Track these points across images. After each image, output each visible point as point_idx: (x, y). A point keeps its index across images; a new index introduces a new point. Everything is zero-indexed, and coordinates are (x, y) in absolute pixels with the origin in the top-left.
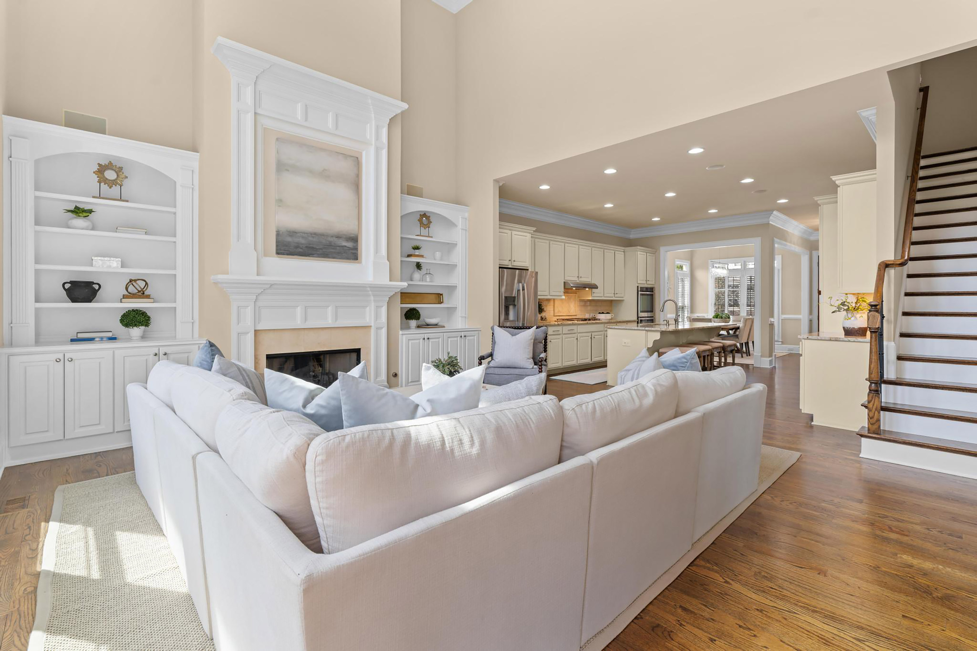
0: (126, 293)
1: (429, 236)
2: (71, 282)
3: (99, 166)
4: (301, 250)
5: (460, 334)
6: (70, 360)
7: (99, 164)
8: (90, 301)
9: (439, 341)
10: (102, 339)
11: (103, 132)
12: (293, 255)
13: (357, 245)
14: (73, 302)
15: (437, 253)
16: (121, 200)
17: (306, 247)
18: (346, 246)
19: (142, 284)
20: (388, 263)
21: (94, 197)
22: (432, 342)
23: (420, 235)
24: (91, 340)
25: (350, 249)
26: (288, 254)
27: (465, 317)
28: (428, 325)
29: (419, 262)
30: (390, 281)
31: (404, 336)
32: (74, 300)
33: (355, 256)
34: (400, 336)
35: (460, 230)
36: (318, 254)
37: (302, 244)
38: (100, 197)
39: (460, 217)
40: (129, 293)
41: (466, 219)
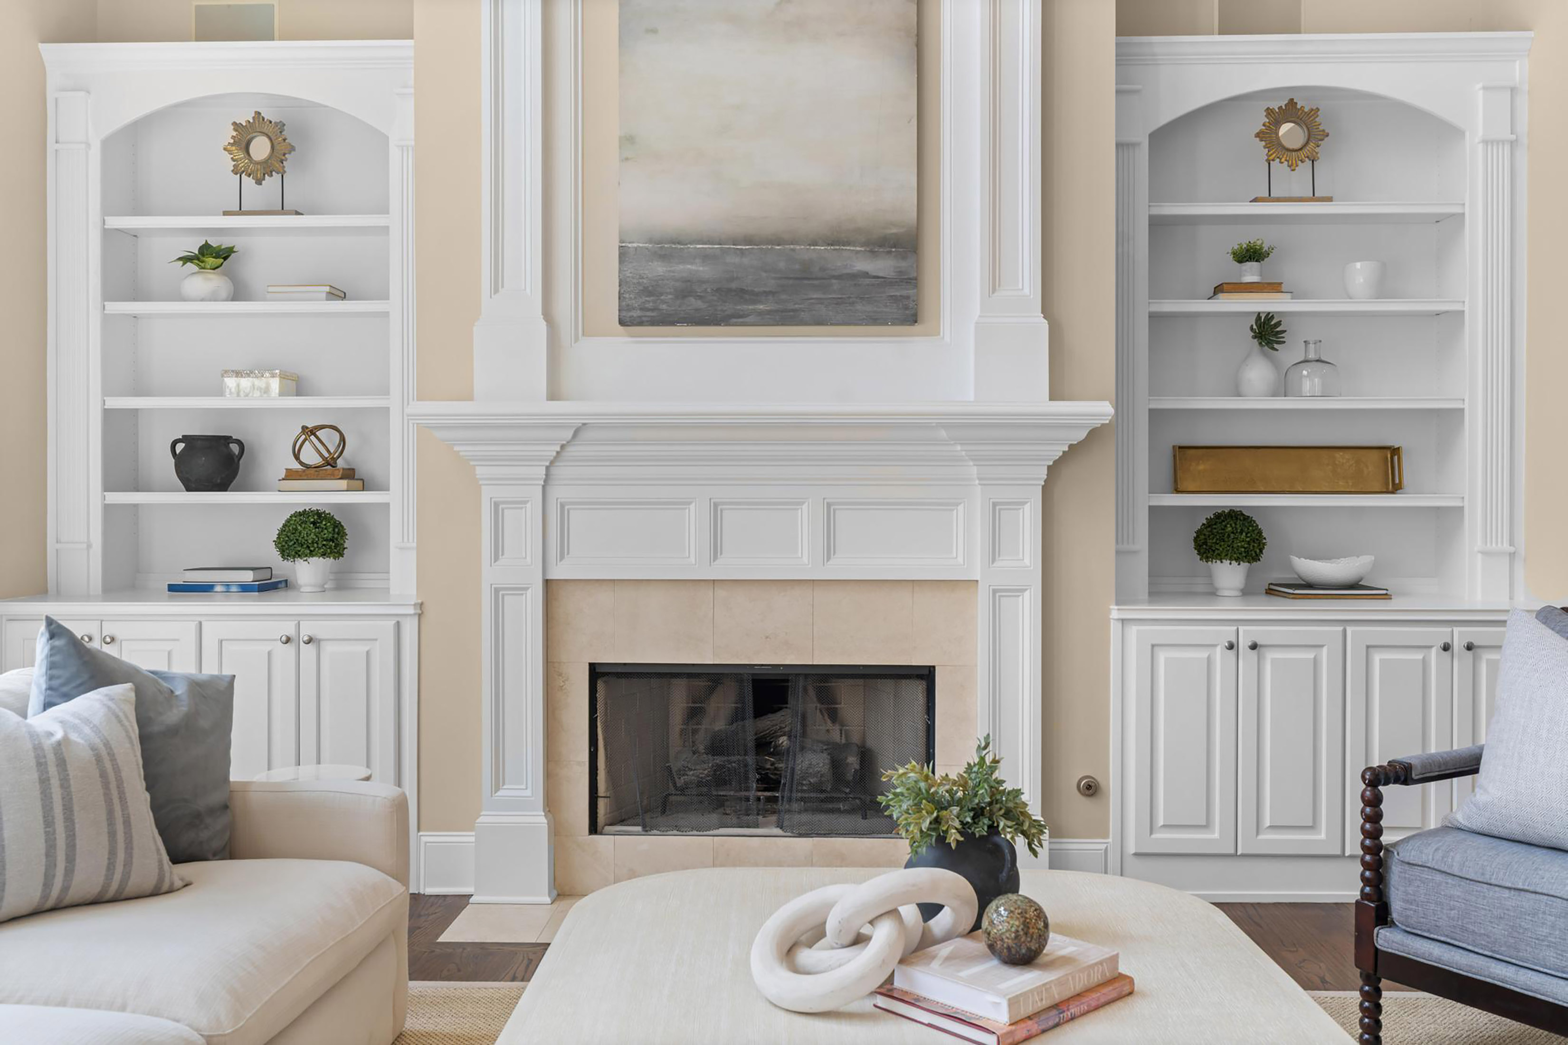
0: (296, 466)
1: (1314, 198)
2: (185, 439)
3: (235, 130)
4: (699, 304)
5: (1442, 634)
6: (108, 640)
7: (234, 124)
8: (223, 486)
9: (1316, 662)
10: (227, 585)
11: (266, 35)
12: (672, 323)
13: (918, 265)
14: (189, 489)
15: (1358, 265)
16: (283, 211)
17: (718, 290)
18: (866, 275)
19: (330, 438)
20: (1045, 324)
21: (226, 213)
22: (1273, 661)
23: (1269, 198)
24: (205, 588)
25: (883, 282)
26: (653, 323)
27: (1512, 556)
28: (1310, 586)
29: (1269, 316)
30: (1053, 396)
31: (1133, 631)
32: (191, 486)
33: (906, 308)
34: (1115, 629)
35: (1480, 147)
36: (761, 313)
37: (702, 282)
38: (240, 212)
39: (1480, 85)
40: (301, 463)
41: (1513, 90)
